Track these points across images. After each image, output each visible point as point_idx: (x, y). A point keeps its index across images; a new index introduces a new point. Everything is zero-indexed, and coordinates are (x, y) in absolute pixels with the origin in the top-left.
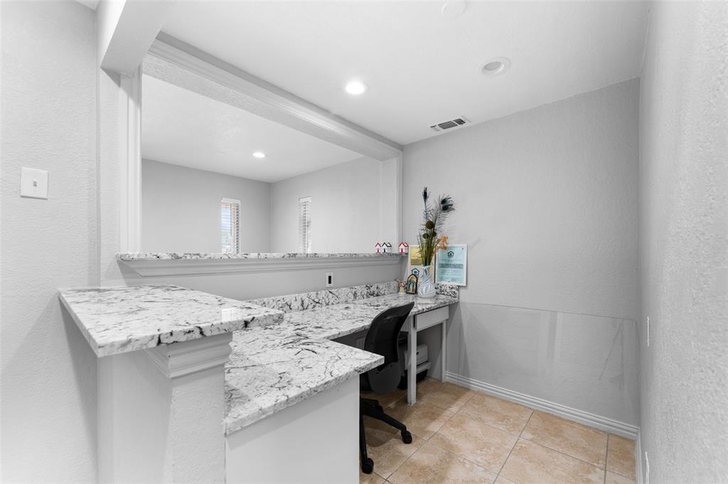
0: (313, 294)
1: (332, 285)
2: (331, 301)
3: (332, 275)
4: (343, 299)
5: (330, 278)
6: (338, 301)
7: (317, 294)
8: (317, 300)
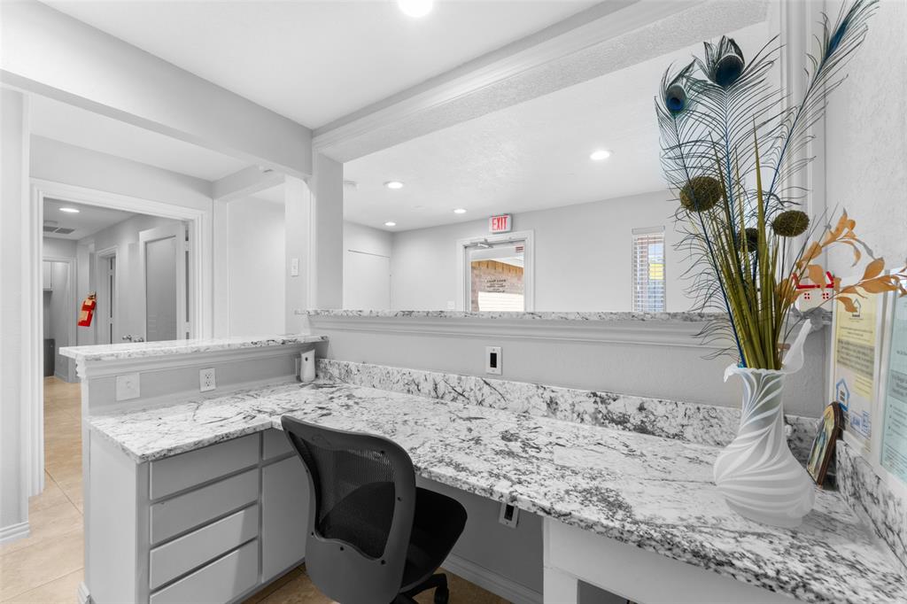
0: (453, 378)
1: (497, 370)
2: (488, 401)
3: (497, 351)
4: (517, 403)
5: (493, 357)
6: (503, 404)
7: (460, 379)
8: (460, 390)
